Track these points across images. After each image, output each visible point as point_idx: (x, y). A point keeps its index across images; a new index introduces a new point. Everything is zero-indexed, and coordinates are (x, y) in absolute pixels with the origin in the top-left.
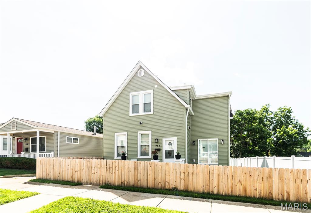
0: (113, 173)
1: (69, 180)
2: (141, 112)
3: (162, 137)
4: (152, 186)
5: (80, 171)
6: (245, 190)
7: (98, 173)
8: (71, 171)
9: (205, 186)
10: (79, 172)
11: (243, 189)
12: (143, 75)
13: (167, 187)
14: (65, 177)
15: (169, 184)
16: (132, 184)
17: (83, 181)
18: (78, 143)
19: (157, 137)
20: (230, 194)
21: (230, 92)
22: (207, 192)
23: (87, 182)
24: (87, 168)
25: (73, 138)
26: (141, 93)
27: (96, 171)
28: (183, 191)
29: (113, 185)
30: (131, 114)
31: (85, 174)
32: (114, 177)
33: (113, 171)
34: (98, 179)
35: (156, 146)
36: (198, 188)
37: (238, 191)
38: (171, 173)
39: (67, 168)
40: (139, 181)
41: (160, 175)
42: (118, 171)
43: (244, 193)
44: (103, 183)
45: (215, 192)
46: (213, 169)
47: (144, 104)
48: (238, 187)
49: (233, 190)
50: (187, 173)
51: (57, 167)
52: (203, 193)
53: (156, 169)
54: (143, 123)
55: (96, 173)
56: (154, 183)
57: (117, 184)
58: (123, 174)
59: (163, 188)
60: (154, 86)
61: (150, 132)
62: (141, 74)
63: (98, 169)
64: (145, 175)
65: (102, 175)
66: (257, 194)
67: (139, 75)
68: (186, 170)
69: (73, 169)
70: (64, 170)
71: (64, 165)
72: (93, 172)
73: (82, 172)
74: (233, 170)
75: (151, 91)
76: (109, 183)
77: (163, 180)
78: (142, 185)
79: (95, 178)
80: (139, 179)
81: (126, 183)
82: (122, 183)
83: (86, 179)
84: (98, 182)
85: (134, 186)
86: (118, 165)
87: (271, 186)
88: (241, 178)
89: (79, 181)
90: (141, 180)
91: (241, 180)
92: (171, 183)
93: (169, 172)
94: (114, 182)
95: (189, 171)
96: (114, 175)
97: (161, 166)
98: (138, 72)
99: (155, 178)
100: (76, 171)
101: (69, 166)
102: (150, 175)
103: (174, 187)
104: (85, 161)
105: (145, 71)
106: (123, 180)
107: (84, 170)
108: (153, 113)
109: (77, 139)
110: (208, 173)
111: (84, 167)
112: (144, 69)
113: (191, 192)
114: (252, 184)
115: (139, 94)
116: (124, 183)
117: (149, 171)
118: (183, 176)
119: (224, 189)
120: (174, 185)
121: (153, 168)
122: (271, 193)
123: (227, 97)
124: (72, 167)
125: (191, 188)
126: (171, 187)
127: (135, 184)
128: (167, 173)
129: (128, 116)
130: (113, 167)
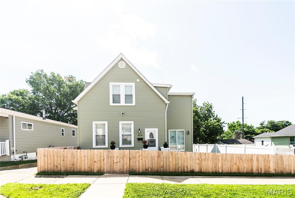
0: (137, 162)
1: (86, 171)
2: (123, 103)
3: (144, 128)
4: (174, 171)
5: (100, 161)
6: (238, 169)
7: (122, 163)
8: (89, 162)
9: (213, 168)
10: (98, 162)
11: (237, 168)
12: (124, 67)
13: (186, 170)
14: (80, 168)
15: (187, 168)
16: (156, 170)
17: (105, 171)
18: (33, 130)
19: (139, 128)
20: (230, 172)
21: (194, 93)
22: (215, 172)
23: (109, 171)
24: (109, 158)
25: (27, 123)
26: (122, 85)
27: (118, 160)
28: (198, 172)
29: (137, 172)
30: (111, 104)
31: (107, 164)
32: (138, 165)
33: (137, 160)
34: (122, 168)
35: (139, 135)
36: (209, 169)
37: (234, 170)
38: (189, 159)
39: (83, 159)
40: (162, 167)
41: (180, 161)
42: (142, 159)
43: (238, 170)
44: (127, 171)
45: (220, 171)
46: (219, 156)
47: (125, 95)
48: (234, 167)
49: (232, 169)
50: (201, 160)
51: (69, 158)
52: (213, 173)
53: (176, 157)
54: (125, 113)
55: (118, 162)
56: (175, 168)
57: (141, 171)
58: (147, 162)
59: (182, 171)
60: (136, 79)
61: (133, 122)
62: (122, 65)
63: (121, 159)
64: (167, 162)
65: (125, 163)
66: (245, 171)
67: (120, 67)
68: (200, 157)
69: (91, 160)
70: (79, 161)
71: (78, 156)
72: (115, 161)
73: (102, 163)
74: (231, 156)
75: (133, 84)
76: (133, 171)
77: (182, 165)
78: (165, 170)
79: (117, 167)
80: (162, 165)
81: (150, 169)
82: (146, 169)
83: (108, 168)
84: (122, 170)
85: (157, 171)
86: (142, 155)
87: (252, 166)
88: (236, 161)
89: (100, 171)
90: (163, 166)
91: (236, 162)
92: (189, 167)
93: (187, 159)
94: (138, 169)
95: (202, 158)
96: (138, 163)
97: (181, 154)
98: (119, 63)
99: (176, 164)
100: (95, 162)
101: (86, 157)
102: (172, 161)
103: (191, 170)
104: (105, 152)
105: (126, 63)
106: (147, 167)
107: (105, 160)
108: (135, 105)
109: (31, 125)
110: (215, 159)
111: (105, 157)
112: (125, 62)
113: (204, 173)
114: (242, 165)
115: (120, 85)
116: (148, 170)
117: (170, 159)
118: (197, 161)
119: (226, 169)
120: (191, 169)
121: (174, 156)
122: (252, 169)
123: (191, 96)
124: (89, 158)
125: (204, 170)
126: (189, 170)
127: (159, 169)
128: (185, 160)
129: (109, 105)
130: (137, 157)
